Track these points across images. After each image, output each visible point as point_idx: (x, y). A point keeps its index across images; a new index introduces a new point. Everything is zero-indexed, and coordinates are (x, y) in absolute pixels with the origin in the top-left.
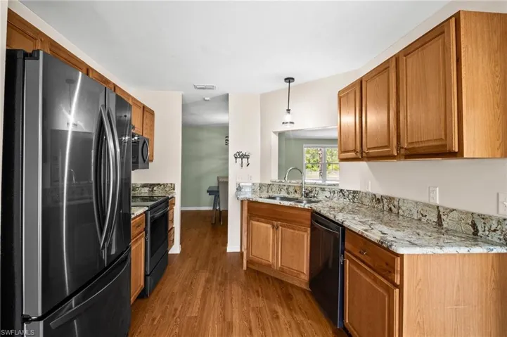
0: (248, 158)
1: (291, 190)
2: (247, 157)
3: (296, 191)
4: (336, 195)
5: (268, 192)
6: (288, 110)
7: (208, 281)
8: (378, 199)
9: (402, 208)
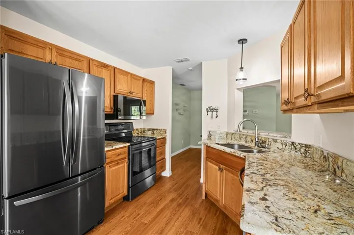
0: (217, 112)
1: (249, 139)
2: (217, 110)
3: (252, 141)
4: (287, 147)
5: (232, 139)
6: (242, 68)
7: (172, 200)
8: (325, 157)
9: (345, 171)
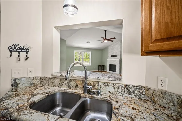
0: (27, 52)
1: (73, 84)
2: (27, 51)
3: (77, 86)
4: (120, 91)
5: (49, 85)
